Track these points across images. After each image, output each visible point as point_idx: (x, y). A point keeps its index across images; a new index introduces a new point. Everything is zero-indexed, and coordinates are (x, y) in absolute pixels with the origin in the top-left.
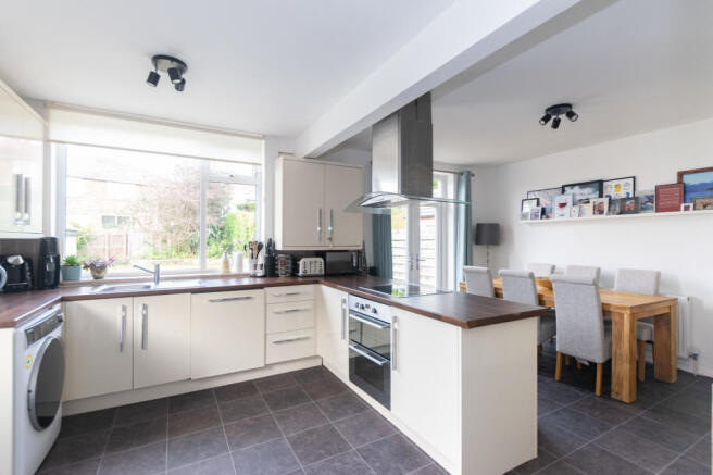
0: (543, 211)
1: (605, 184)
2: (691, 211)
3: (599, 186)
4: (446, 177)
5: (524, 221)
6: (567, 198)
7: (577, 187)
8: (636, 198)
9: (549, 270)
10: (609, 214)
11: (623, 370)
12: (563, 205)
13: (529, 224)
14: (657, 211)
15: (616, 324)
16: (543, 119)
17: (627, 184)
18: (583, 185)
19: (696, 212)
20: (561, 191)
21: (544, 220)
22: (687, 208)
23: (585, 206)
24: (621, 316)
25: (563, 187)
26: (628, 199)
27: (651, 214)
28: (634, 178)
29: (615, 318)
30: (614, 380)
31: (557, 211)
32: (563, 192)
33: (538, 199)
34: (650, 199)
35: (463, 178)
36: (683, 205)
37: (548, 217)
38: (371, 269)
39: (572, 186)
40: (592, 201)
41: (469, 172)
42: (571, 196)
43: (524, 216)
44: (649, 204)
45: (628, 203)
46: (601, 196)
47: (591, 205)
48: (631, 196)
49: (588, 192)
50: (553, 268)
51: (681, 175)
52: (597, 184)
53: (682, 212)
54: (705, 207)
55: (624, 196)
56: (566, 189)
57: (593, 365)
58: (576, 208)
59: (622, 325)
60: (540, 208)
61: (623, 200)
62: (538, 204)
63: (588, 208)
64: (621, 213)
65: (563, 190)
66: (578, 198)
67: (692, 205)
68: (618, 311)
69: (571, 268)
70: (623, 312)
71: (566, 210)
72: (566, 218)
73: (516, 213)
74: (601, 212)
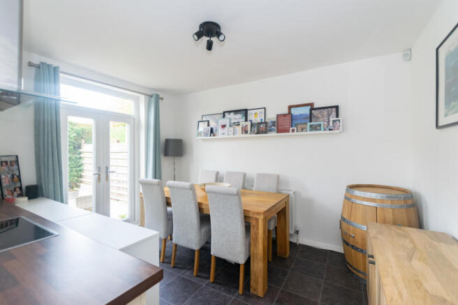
0: (212, 130)
1: (249, 112)
2: (295, 133)
3: (245, 112)
4: (138, 97)
5: (199, 138)
6: (226, 121)
7: (232, 113)
8: (266, 123)
9: (214, 175)
10: (250, 134)
11: (259, 267)
12: (224, 126)
13: (203, 140)
14: (277, 132)
15: (254, 227)
16: (196, 34)
17: (261, 113)
18: (236, 112)
19: (298, 133)
20: (222, 115)
21: (212, 137)
22: (293, 131)
23: (237, 128)
24: (257, 220)
25: (224, 112)
26: (262, 123)
27: (274, 134)
28: (265, 109)
29: (253, 223)
30: (252, 277)
31: (220, 130)
32: (224, 116)
33: (208, 121)
34: (273, 123)
35: (153, 100)
36: (291, 129)
37: (214, 135)
38: (28, 188)
39: (230, 112)
40: (241, 124)
41: (157, 96)
42: (228, 120)
43: (199, 134)
44: (273, 127)
45: (262, 126)
46: (246, 120)
47: (240, 127)
48: (263, 121)
49: (239, 117)
50: (217, 173)
51: (290, 107)
52: (244, 112)
53: (291, 133)
54: (302, 130)
55: (259, 121)
56: (226, 114)
57: (237, 265)
58: (231, 129)
59: (258, 228)
60: (209, 128)
61: (259, 124)
62: (208, 125)
63: (239, 129)
64: (257, 133)
65: (224, 114)
66: (233, 121)
67: (296, 128)
68: (255, 216)
70: (258, 217)
71: (225, 130)
72: (226, 136)
73: (194, 132)
74: (246, 132)
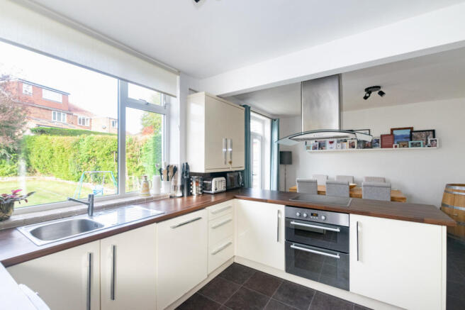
0: (320, 145)
2: (398, 149)
5: (308, 151)
9: (326, 178)
10: (357, 148)
12: (331, 143)
13: (312, 152)
14: (382, 148)
19: (400, 149)
21: (321, 150)
22: (396, 147)
23: (345, 143)
27: (379, 149)
28: (369, 130)
31: (328, 145)
34: (378, 141)
35: (276, 123)
36: (394, 145)
37: (323, 149)
43: (308, 148)
44: (377, 144)
50: (327, 177)
51: (392, 130)
53: (394, 149)
54: (403, 146)
58: (340, 144)
60: (318, 143)
61: (364, 141)
63: (347, 145)
64: (364, 148)
67: (398, 145)
69: (339, 177)
71: (334, 145)
72: (334, 149)
73: (303, 146)
74: (354, 147)
